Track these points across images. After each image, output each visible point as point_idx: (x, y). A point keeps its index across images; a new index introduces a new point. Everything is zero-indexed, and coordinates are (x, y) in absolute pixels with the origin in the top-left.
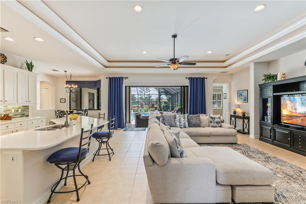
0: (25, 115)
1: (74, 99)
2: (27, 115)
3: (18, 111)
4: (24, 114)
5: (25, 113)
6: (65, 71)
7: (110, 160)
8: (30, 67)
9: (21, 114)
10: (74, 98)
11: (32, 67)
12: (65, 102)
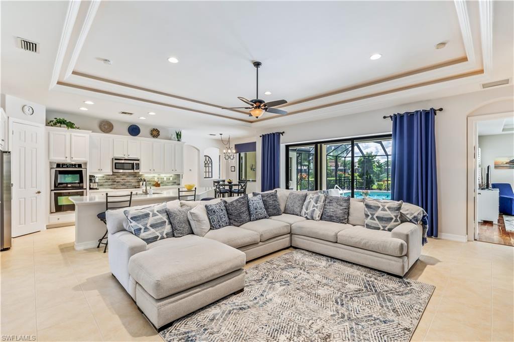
2: (178, 183)
5: (176, 181)
6: (220, 134)
8: (179, 136)
11: (181, 135)
12: (234, 171)
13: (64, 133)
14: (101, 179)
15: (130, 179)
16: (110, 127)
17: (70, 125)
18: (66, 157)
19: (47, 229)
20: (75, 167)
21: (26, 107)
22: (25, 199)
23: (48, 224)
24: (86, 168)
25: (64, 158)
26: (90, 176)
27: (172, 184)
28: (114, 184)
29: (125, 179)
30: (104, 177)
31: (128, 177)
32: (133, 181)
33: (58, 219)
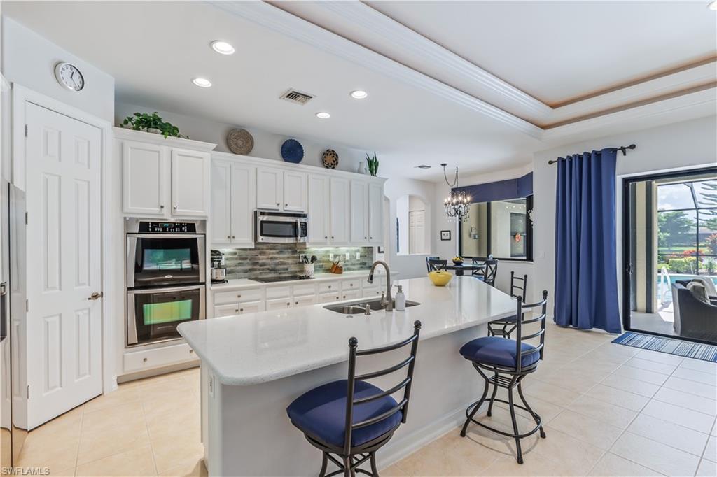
0: (367, 265)
1: (474, 232)
2: (371, 265)
3: (355, 256)
4: (365, 263)
5: (367, 261)
6: (442, 165)
7: (520, 461)
8: (373, 166)
9: (360, 264)
10: (473, 229)
11: (377, 165)
12: (450, 239)
13: (156, 147)
14: (232, 259)
15: (285, 257)
16: (247, 142)
17: (168, 130)
18: (162, 207)
19: (118, 384)
20: (182, 232)
21: (62, 66)
22: (60, 315)
23: (121, 374)
24: (205, 234)
25: (157, 210)
26: (212, 251)
27: (359, 266)
28: (255, 270)
29: (276, 258)
30: (235, 254)
31: (281, 252)
32: (290, 261)
33: (145, 360)
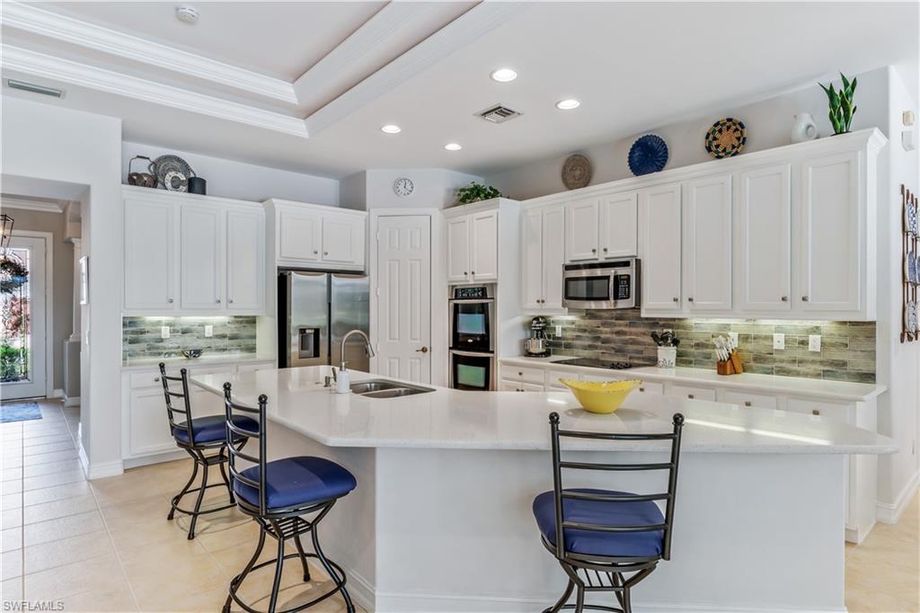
0: (850, 370)
2: (865, 369)
3: (804, 343)
4: (844, 364)
5: (846, 359)
9: (822, 363)
16: (584, 170)
18: (466, 273)
20: (478, 296)
21: (399, 182)
24: (494, 299)
27: (820, 368)
30: (573, 323)
